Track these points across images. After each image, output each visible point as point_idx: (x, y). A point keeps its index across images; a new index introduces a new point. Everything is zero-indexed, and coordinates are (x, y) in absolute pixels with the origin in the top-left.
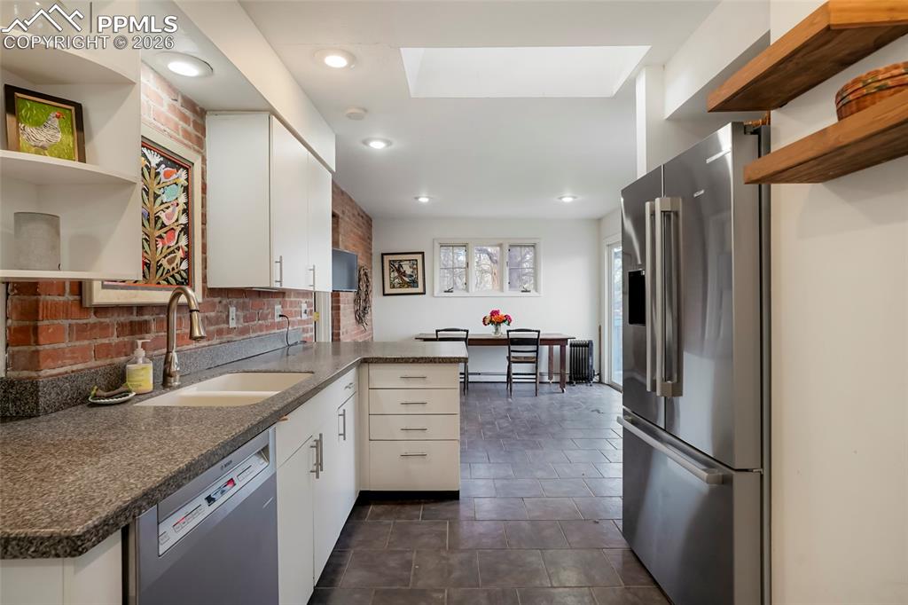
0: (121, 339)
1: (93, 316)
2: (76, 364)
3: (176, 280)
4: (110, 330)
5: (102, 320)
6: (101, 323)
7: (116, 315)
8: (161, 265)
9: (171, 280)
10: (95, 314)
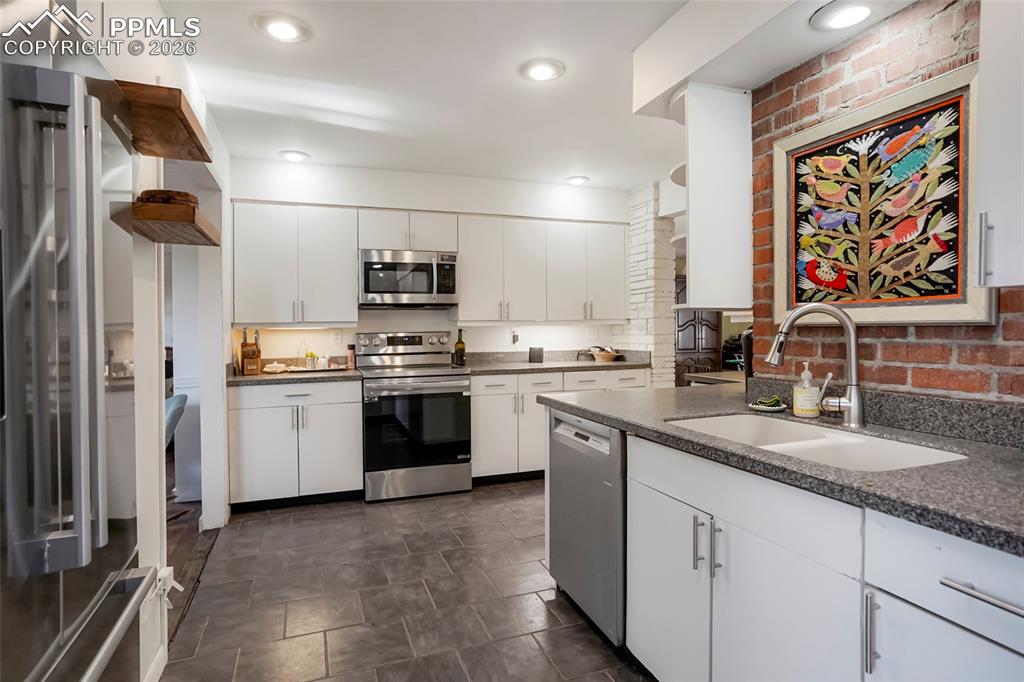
0: (827, 360)
1: (796, 336)
2: (778, 374)
3: (918, 290)
4: (814, 349)
5: (804, 339)
6: (802, 342)
7: (821, 335)
8: (879, 273)
9: (904, 290)
10: (798, 334)
